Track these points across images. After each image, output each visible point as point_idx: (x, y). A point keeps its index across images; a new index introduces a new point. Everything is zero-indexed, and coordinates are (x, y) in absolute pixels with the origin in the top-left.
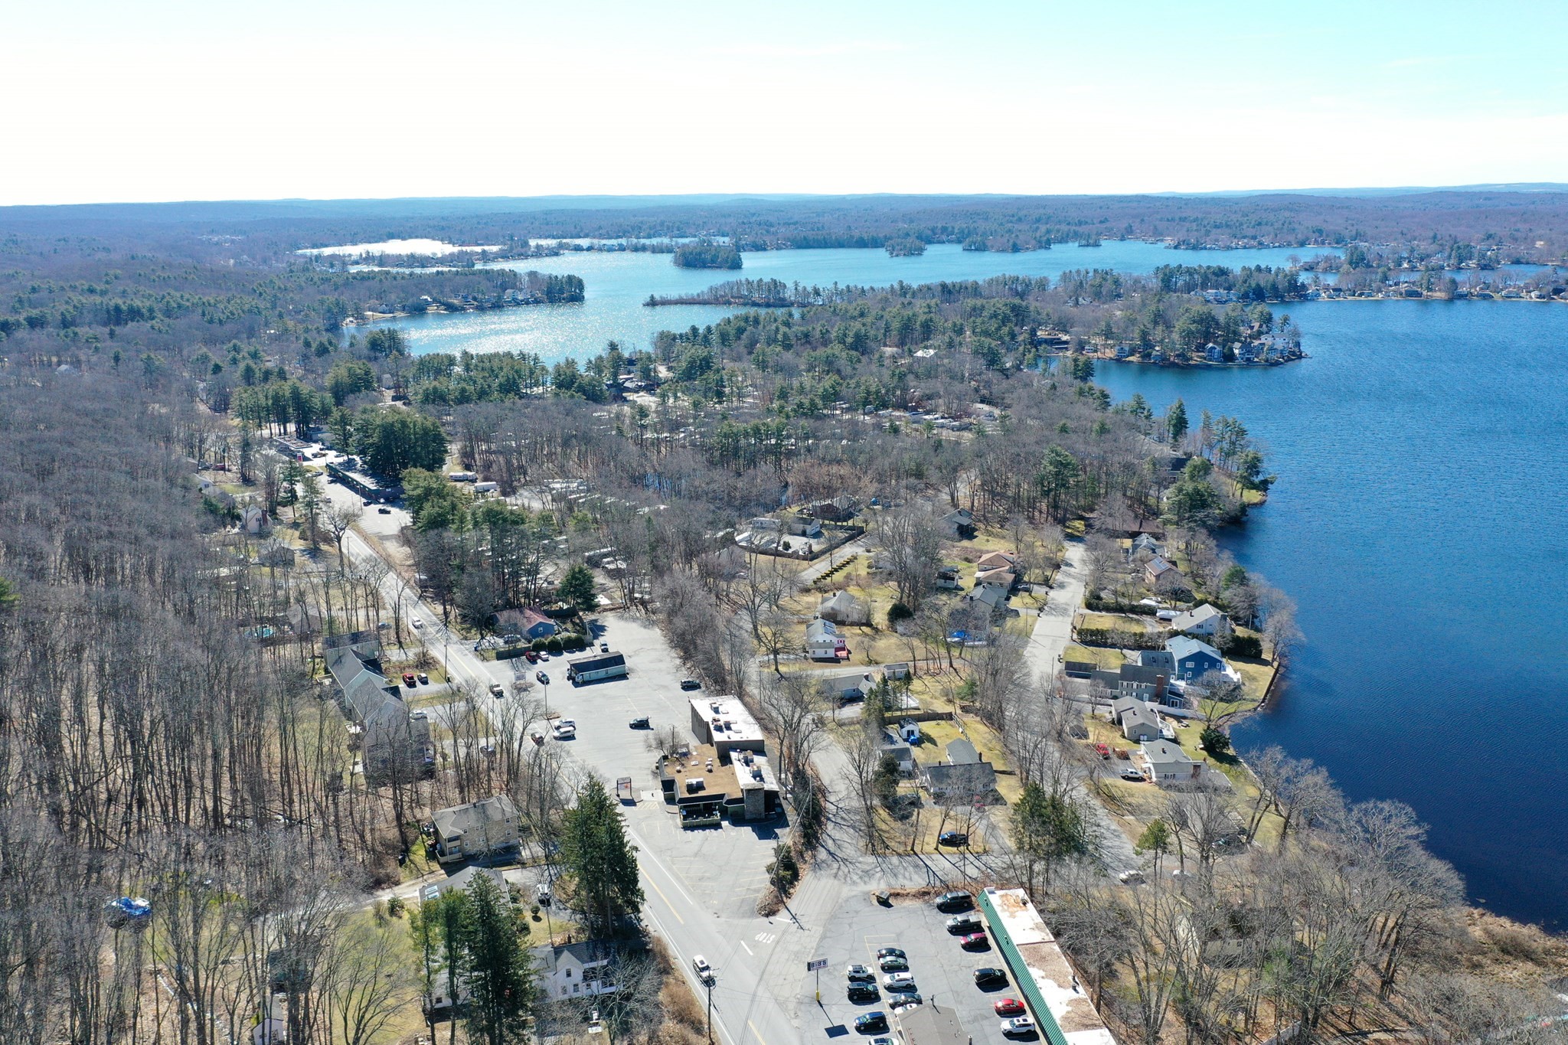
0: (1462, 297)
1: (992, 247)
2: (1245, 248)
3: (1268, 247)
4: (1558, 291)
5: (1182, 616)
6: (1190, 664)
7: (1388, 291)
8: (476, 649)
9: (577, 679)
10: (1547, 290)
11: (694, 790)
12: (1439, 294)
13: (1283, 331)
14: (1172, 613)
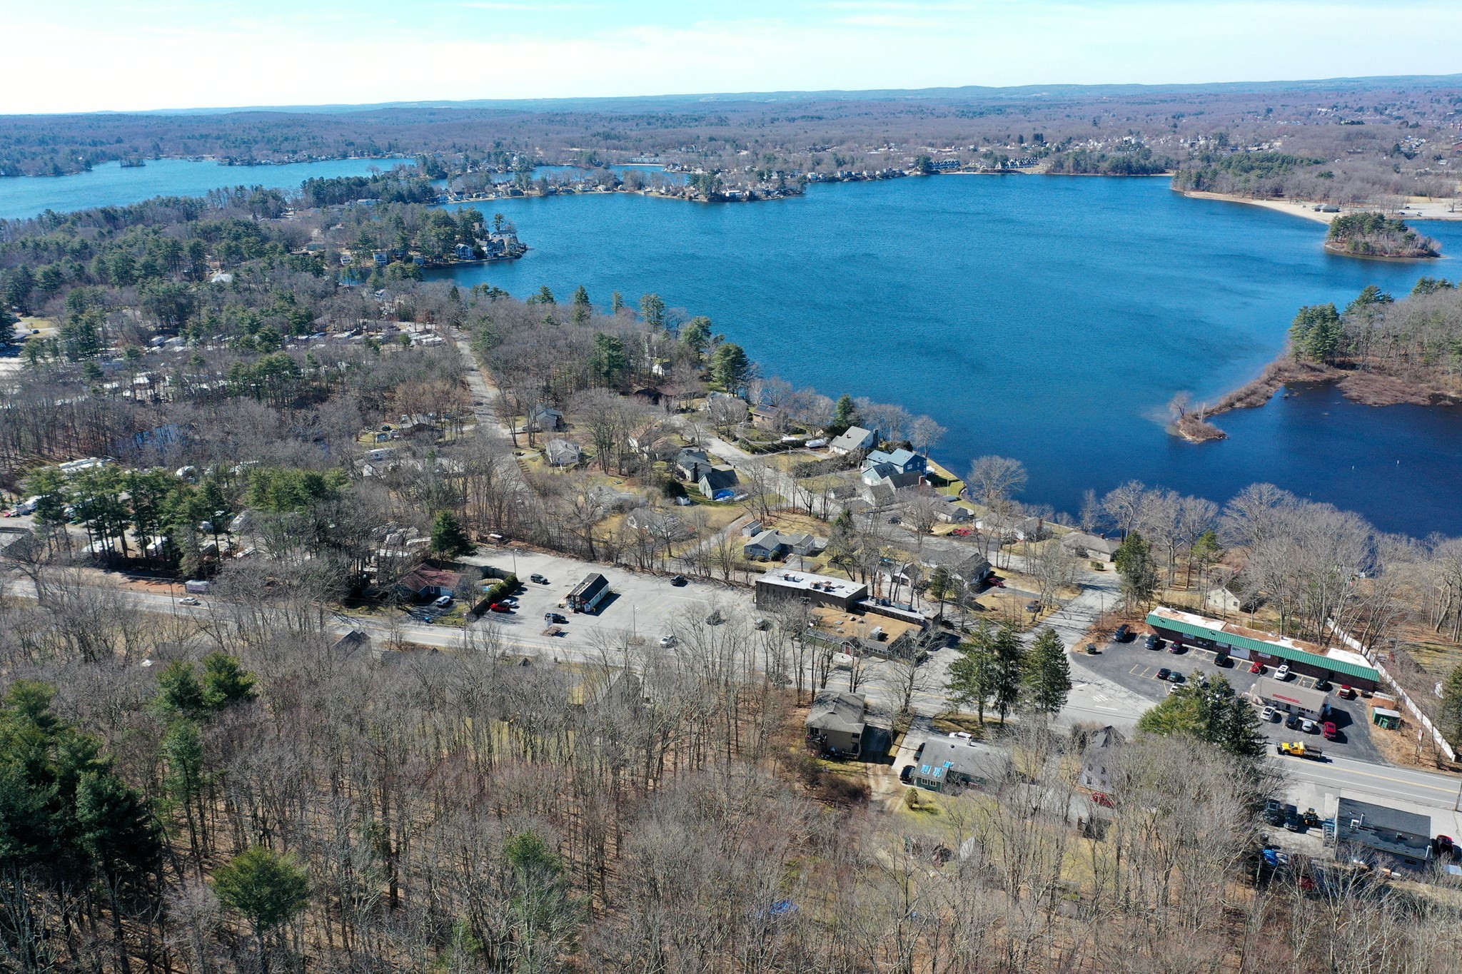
0: (553, 193)
1: (28, 171)
2: (297, 162)
3: (316, 160)
4: (617, 184)
5: (839, 440)
6: (910, 467)
7: (497, 192)
8: (428, 621)
9: (586, 610)
10: (610, 184)
11: (882, 637)
12: (536, 192)
13: (498, 228)
14: (818, 441)
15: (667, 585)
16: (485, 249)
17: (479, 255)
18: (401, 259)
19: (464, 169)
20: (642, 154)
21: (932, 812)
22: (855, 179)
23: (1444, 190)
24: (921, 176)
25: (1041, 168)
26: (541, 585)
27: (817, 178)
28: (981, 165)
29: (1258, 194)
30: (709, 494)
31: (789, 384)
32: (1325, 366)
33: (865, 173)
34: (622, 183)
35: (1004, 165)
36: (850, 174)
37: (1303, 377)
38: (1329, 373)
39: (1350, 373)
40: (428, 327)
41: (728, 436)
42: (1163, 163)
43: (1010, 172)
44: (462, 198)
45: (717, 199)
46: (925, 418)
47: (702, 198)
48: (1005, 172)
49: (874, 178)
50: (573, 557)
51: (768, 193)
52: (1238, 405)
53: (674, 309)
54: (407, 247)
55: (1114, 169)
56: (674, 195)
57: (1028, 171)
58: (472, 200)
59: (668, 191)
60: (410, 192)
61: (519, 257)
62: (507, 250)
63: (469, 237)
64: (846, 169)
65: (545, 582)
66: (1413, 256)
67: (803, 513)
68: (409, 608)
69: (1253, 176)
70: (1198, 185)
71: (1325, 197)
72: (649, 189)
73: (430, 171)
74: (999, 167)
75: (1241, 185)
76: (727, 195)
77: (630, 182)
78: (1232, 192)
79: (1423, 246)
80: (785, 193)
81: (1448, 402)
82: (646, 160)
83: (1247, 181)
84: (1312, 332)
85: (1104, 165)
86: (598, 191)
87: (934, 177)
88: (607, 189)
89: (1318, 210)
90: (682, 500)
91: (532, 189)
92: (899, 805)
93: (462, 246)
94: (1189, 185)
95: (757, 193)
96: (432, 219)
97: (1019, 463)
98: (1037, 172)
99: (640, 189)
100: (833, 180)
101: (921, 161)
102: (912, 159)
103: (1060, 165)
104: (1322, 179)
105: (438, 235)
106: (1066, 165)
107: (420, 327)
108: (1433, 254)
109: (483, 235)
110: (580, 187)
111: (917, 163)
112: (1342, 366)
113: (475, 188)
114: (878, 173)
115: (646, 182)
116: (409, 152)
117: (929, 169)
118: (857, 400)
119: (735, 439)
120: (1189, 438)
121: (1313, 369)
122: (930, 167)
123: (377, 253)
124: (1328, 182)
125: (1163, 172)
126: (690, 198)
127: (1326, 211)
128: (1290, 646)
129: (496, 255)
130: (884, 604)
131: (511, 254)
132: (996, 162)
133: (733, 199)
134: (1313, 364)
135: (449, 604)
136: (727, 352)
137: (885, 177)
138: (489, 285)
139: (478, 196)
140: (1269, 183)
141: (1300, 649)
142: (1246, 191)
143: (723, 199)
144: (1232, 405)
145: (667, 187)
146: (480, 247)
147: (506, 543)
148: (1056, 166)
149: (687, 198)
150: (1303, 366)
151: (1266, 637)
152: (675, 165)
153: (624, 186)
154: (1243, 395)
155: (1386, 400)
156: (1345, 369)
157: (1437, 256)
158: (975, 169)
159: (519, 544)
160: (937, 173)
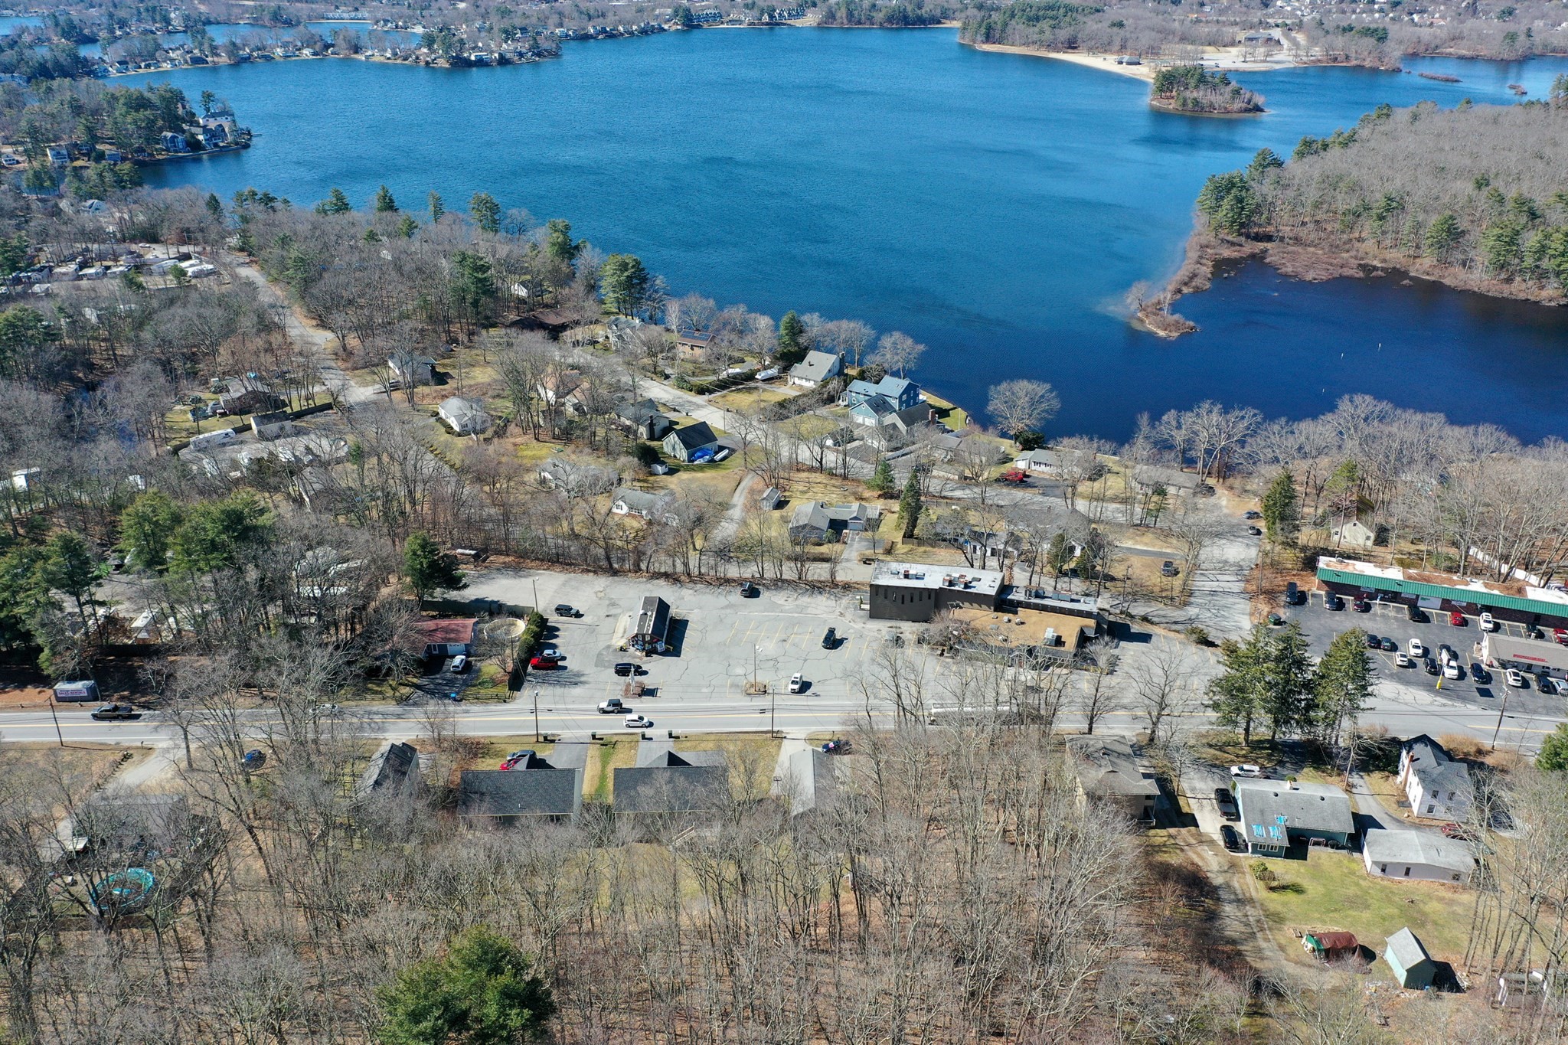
0: (246, 59)
4: (327, 46)
5: (798, 368)
6: (904, 397)
7: (172, 60)
8: (455, 699)
9: (660, 649)
10: (318, 47)
11: (1059, 641)
12: (224, 59)
13: (208, 110)
14: (770, 372)
15: (736, 596)
16: (201, 137)
17: (194, 145)
18: (88, 155)
19: (112, 31)
20: (337, 7)
21: (1297, 889)
22: (612, 36)
23: (1227, 40)
24: (683, 31)
25: (811, 19)
26: (573, 619)
27: (567, 36)
28: (747, 18)
29: (1052, 46)
30: (682, 454)
31: (711, 303)
32: (1243, 239)
33: (621, 28)
34: (333, 46)
35: (771, 17)
36: (604, 31)
37: (1227, 253)
38: (1251, 248)
39: (1269, 245)
40: (184, 249)
41: (655, 373)
42: (938, 12)
43: (778, 24)
44: (127, 69)
45: (461, 64)
46: (897, 335)
47: (443, 63)
48: (773, 24)
49: (632, 33)
50: (589, 571)
51: (521, 55)
52: (1185, 290)
53: (514, 211)
54: (94, 138)
55: (890, 19)
56: (406, 59)
57: (798, 23)
58: (141, 71)
59: (395, 54)
60: (57, 63)
61: (246, 146)
62: (230, 138)
63: (174, 122)
64: (599, 23)
65: (578, 615)
66: (1241, 111)
67: (811, 469)
68: (415, 680)
69: (1045, 25)
70: (988, 38)
71: (1123, 48)
72: (369, 53)
73: (65, 34)
74: (766, 18)
75: (1035, 37)
76: (473, 58)
77: (344, 45)
78: (1026, 44)
79: (1249, 102)
80: (539, 55)
81: (1380, 273)
82: (345, 15)
83: (1042, 32)
84: (1227, 203)
85: (879, 16)
86: (304, 57)
87: (696, 32)
88: (315, 54)
89: (1120, 63)
90: (660, 469)
91: (218, 55)
92: (1255, 888)
93: (169, 134)
94: (979, 38)
95: (508, 56)
96: (122, 101)
97: (1048, 386)
98: (807, 24)
99: (356, 52)
100: (586, 37)
101: (681, 13)
102: (669, 11)
103: (831, 16)
104: (1115, 29)
105: (135, 122)
106: (838, 15)
107: (173, 251)
108: (1258, 109)
109: (191, 118)
110: (279, 51)
111: (676, 13)
112: (1258, 238)
113: (140, 55)
114: (635, 27)
115: (361, 43)
116: (21, 8)
117: (691, 22)
118: (806, 318)
119: (667, 377)
120: (1162, 333)
121: (1233, 244)
122: (691, 20)
123: (52, 149)
124: (1122, 32)
125: (939, 22)
126: (427, 63)
127: (1129, 63)
128: (1484, 590)
129: (216, 145)
130: (1037, 596)
131: (237, 144)
132: (762, 14)
133: (480, 63)
134: (1230, 238)
135: (467, 667)
136: (624, 266)
137: (645, 32)
138: (256, 190)
139: (148, 66)
140: (1063, 34)
141: (1496, 592)
142: (1040, 43)
143: (469, 64)
144: (1179, 291)
145: (393, 49)
146: (193, 135)
147: (484, 561)
148: (828, 17)
149: (422, 64)
150: (1222, 240)
151: (1455, 583)
152: (386, 21)
153: (336, 49)
154: (1186, 279)
155: (1324, 276)
156: (1260, 240)
157: (1262, 110)
158: (740, 22)
159: (502, 559)
160: (698, 27)
